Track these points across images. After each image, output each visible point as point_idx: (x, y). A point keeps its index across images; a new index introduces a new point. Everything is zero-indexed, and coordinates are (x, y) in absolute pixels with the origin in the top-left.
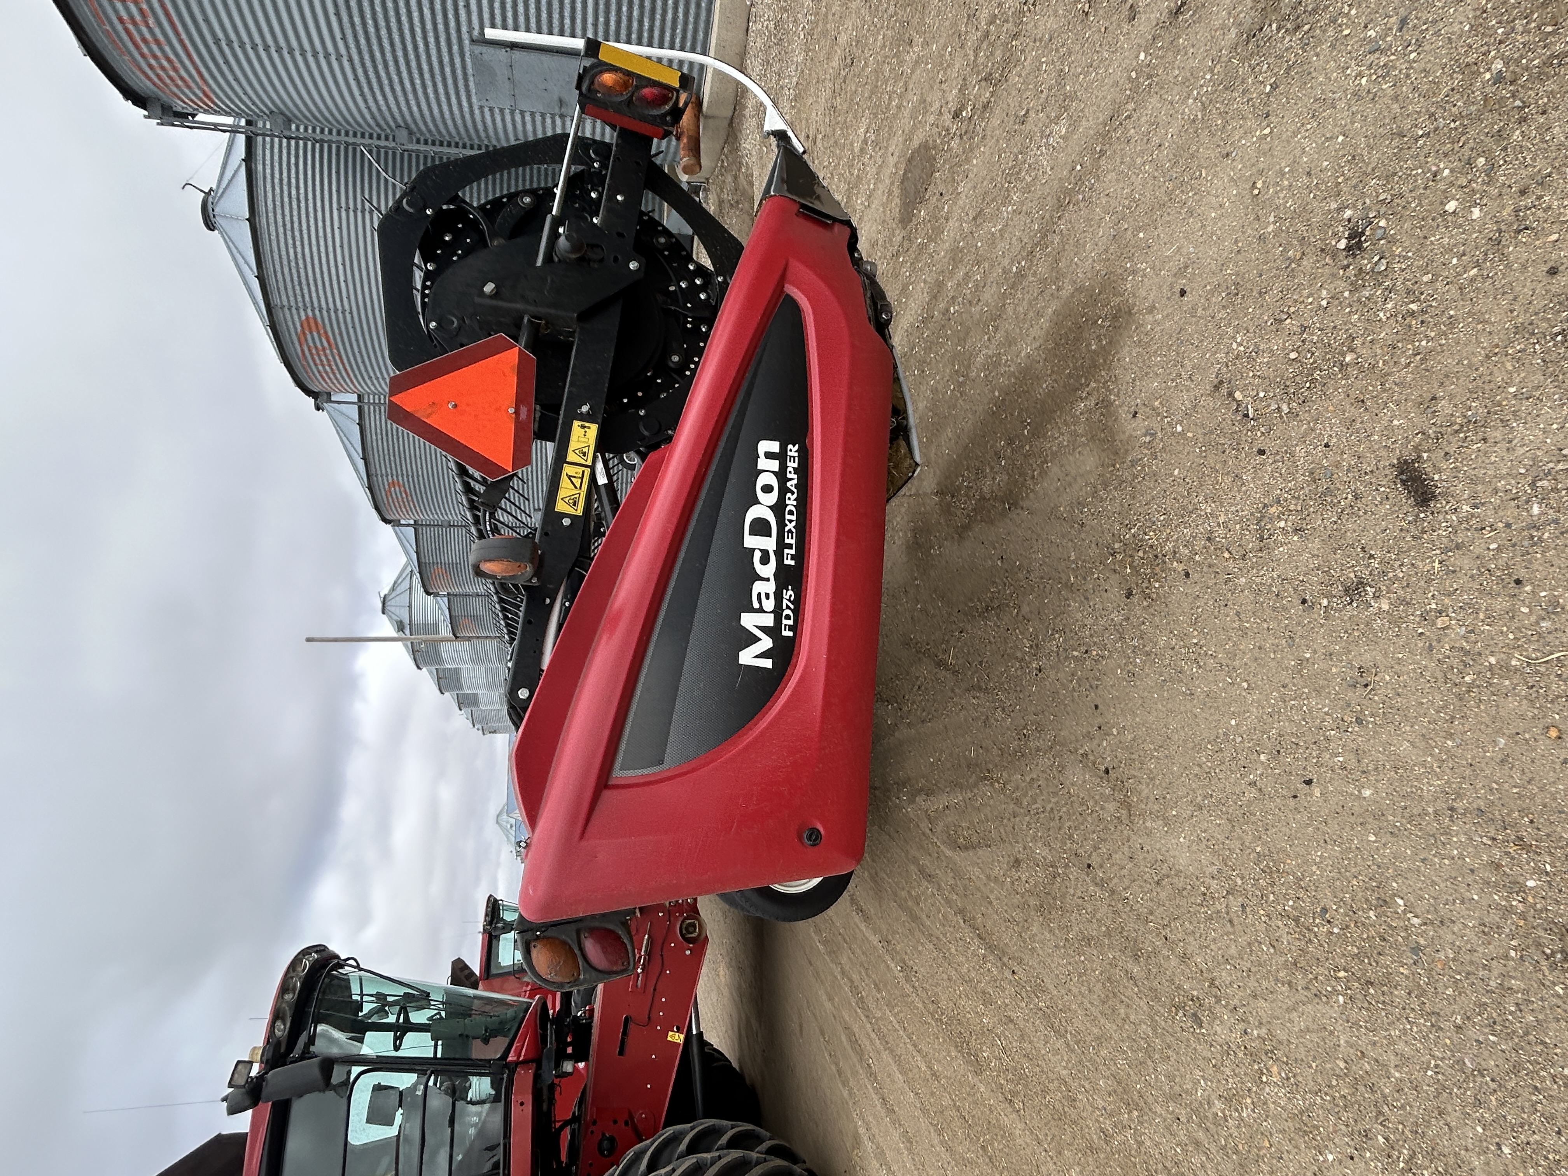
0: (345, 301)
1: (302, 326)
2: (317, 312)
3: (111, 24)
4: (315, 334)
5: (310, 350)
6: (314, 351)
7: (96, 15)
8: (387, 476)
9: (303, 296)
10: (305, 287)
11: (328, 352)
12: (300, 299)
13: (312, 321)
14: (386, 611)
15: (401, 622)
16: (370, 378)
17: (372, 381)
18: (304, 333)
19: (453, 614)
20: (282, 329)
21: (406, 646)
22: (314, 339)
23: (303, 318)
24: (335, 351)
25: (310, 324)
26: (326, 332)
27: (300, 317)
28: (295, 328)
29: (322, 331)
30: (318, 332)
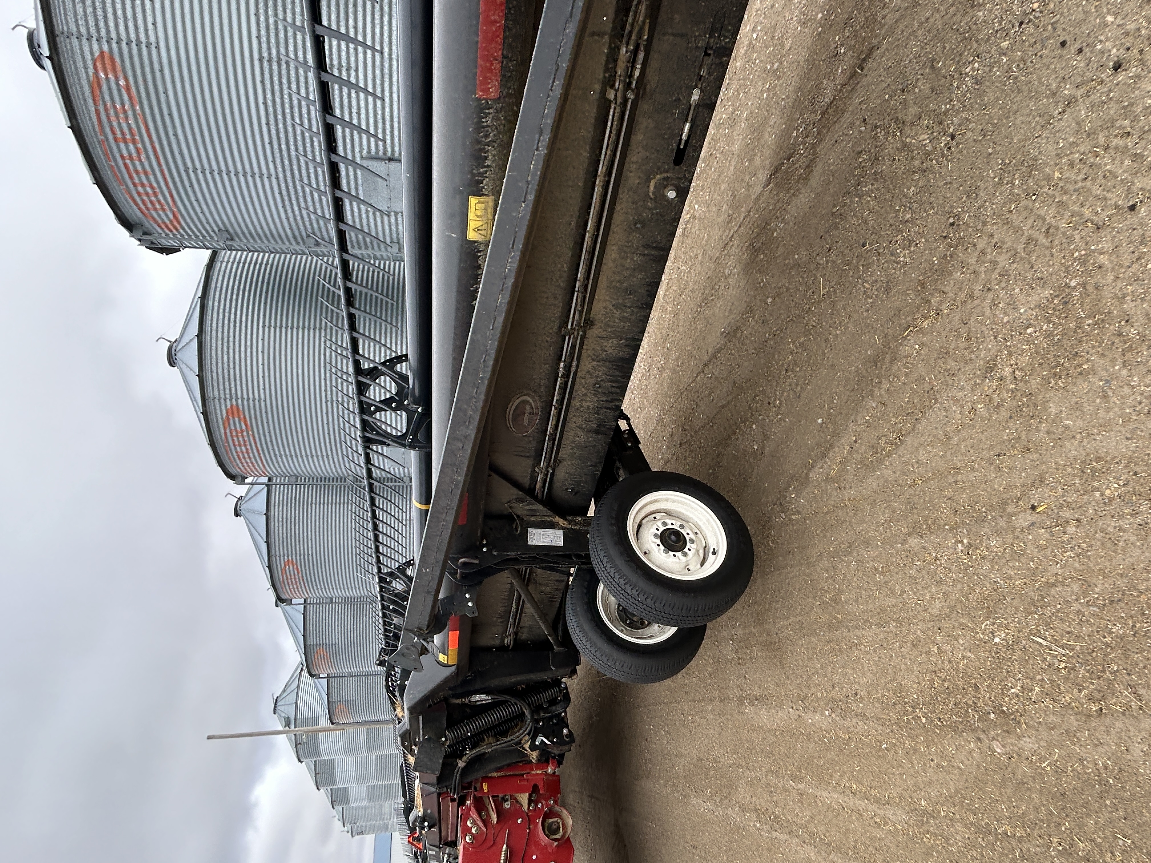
0: (262, 391)
1: (227, 413)
2: (240, 402)
3: (115, 161)
4: (237, 419)
5: (231, 433)
6: (234, 434)
7: (105, 154)
8: (284, 556)
9: (230, 390)
10: (233, 383)
11: (245, 434)
12: (227, 391)
13: (235, 409)
14: (277, 711)
15: (288, 718)
16: (275, 455)
17: (276, 459)
18: (228, 419)
19: (331, 700)
20: (212, 417)
21: (290, 739)
22: (237, 424)
23: (229, 406)
24: (250, 433)
25: (234, 411)
26: (245, 417)
27: (226, 406)
28: (222, 415)
29: (242, 417)
30: (239, 417)
